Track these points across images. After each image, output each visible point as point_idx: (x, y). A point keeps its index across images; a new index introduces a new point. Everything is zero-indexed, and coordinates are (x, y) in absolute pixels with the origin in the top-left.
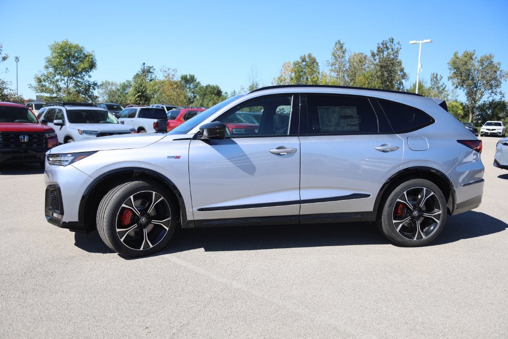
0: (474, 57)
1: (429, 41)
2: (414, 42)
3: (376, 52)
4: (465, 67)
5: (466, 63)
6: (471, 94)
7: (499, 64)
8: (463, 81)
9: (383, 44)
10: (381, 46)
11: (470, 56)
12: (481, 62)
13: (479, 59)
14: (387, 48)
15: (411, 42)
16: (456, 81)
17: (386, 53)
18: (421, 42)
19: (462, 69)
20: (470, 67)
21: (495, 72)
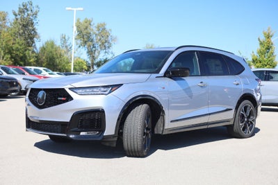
0: (92, 24)
1: (82, 9)
2: (70, 8)
3: (17, 12)
4: (86, 31)
5: (86, 28)
6: (91, 53)
7: (110, 30)
8: (85, 42)
9: (24, 6)
10: (22, 7)
11: (89, 23)
12: (98, 27)
13: (96, 25)
14: (27, 10)
15: (67, 8)
16: (79, 42)
17: (26, 14)
18: (75, 9)
19: (84, 32)
20: (89, 31)
21: (108, 36)
